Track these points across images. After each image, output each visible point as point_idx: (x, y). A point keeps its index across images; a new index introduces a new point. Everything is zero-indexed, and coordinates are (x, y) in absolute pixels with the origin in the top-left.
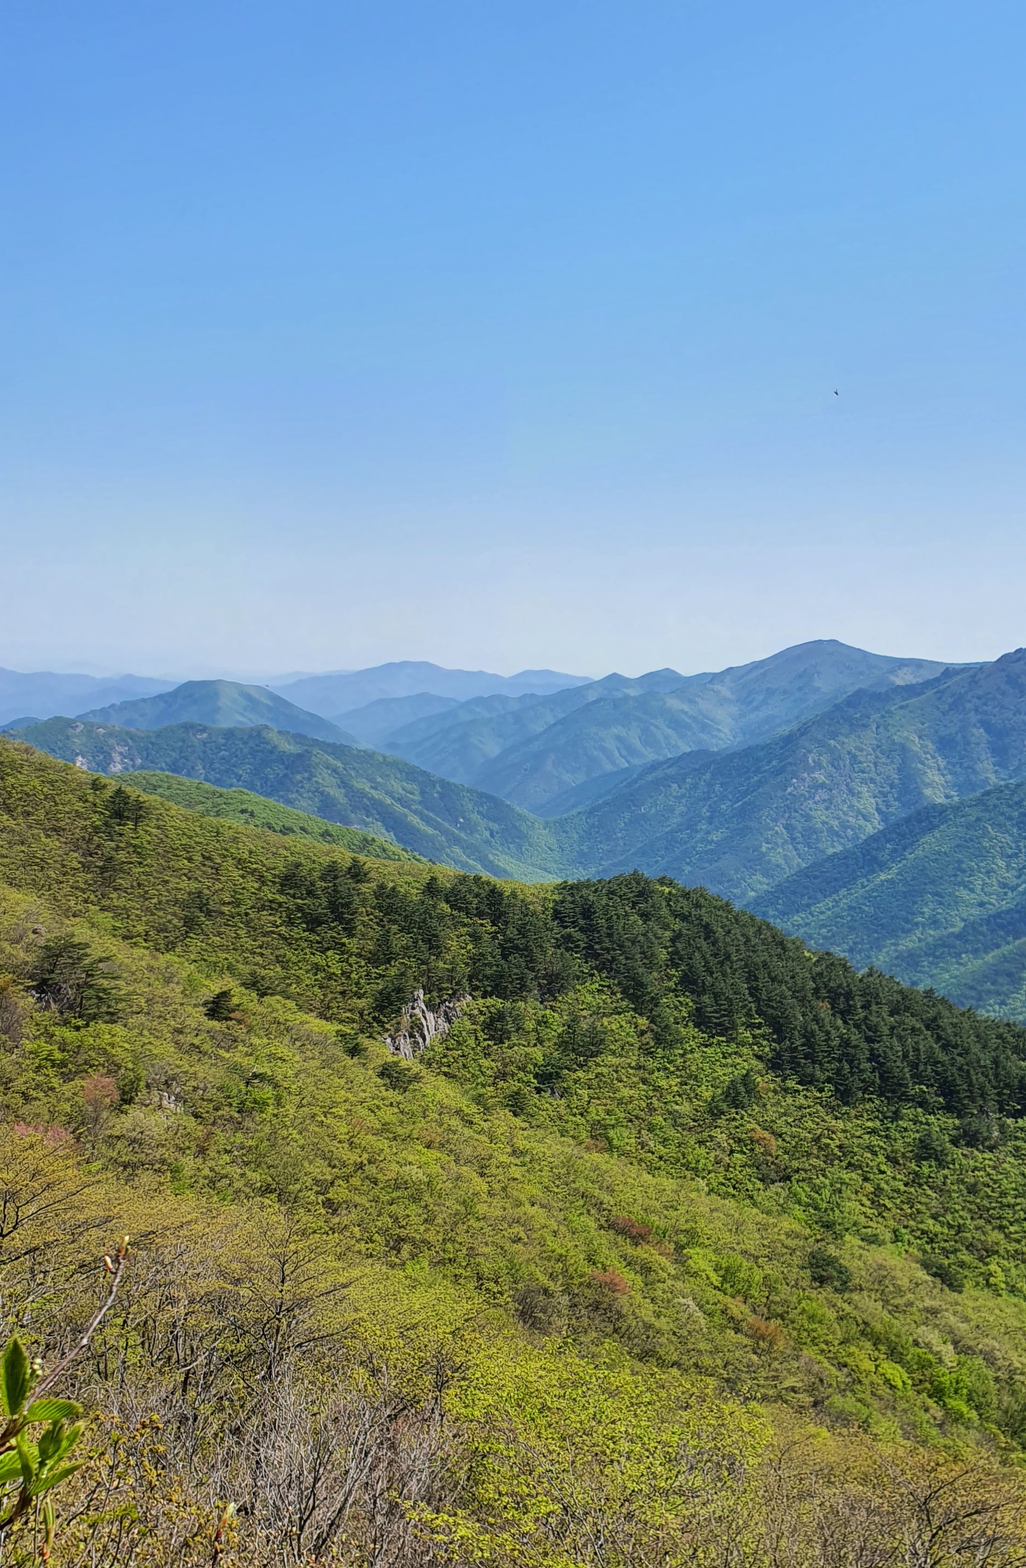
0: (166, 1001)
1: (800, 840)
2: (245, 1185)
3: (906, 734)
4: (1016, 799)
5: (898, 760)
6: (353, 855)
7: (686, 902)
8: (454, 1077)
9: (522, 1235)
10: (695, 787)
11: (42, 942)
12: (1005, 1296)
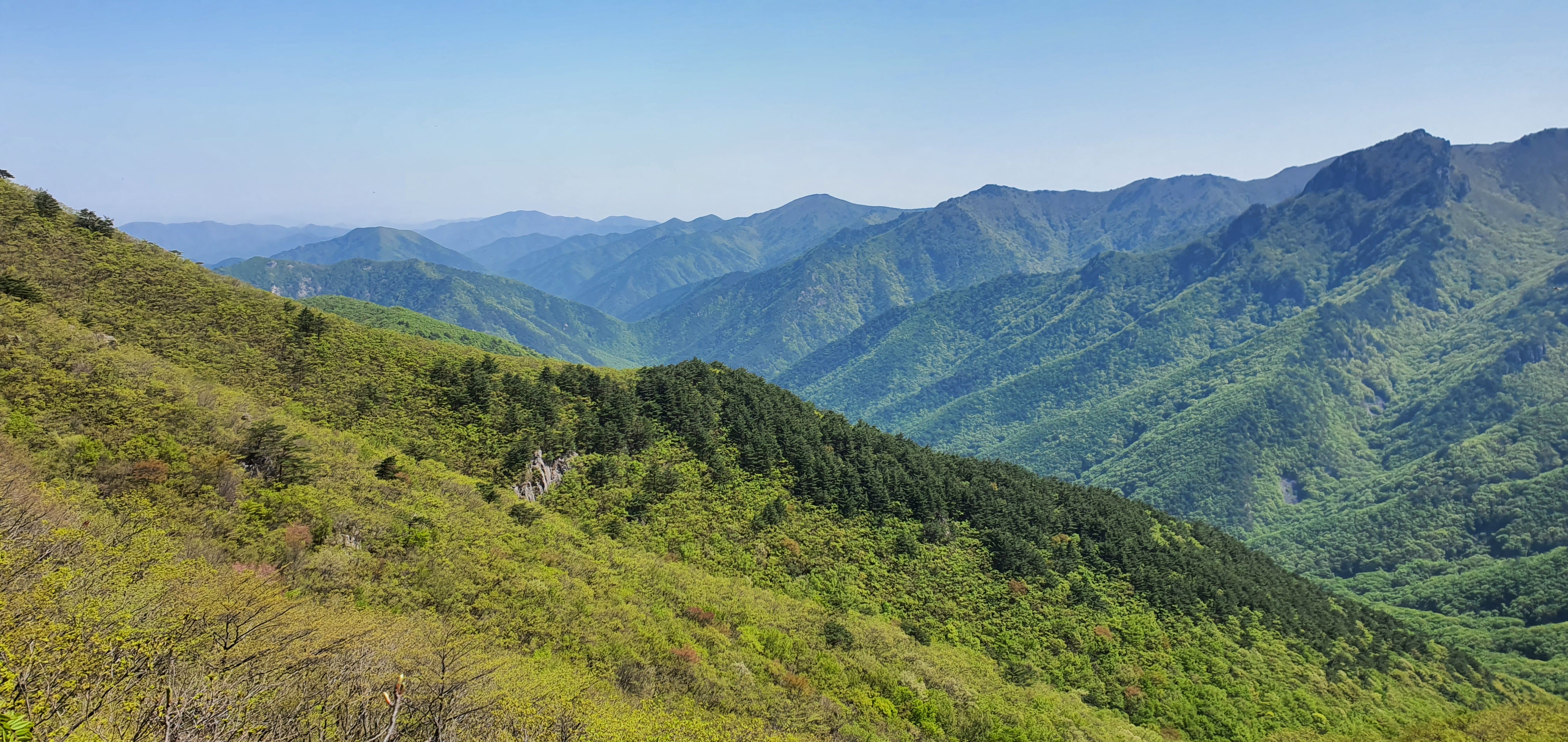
0: (345, 467)
1: (809, 333)
2: (411, 601)
3: (877, 258)
4: (952, 302)
5: (872, 276)
6: (485, 353)
7: (731, 379)
8: (566, 513)
9: (620, 625)
10: (734, 297)
11: (249, 426)
12: (959, 646)
